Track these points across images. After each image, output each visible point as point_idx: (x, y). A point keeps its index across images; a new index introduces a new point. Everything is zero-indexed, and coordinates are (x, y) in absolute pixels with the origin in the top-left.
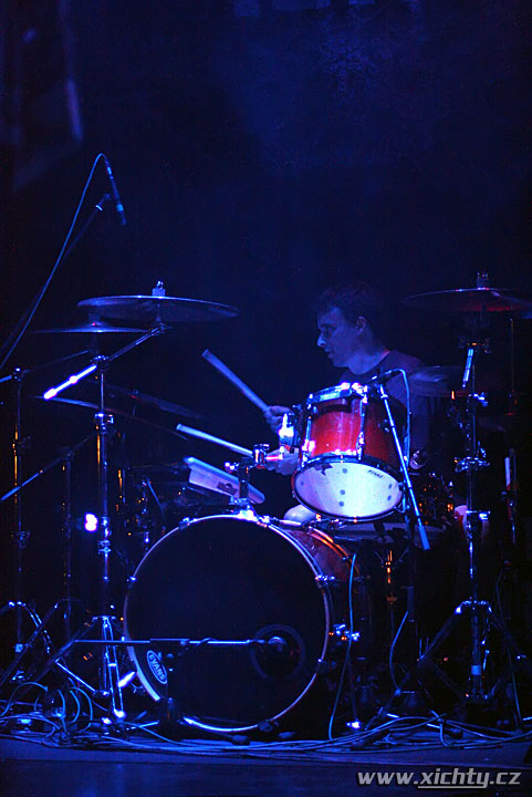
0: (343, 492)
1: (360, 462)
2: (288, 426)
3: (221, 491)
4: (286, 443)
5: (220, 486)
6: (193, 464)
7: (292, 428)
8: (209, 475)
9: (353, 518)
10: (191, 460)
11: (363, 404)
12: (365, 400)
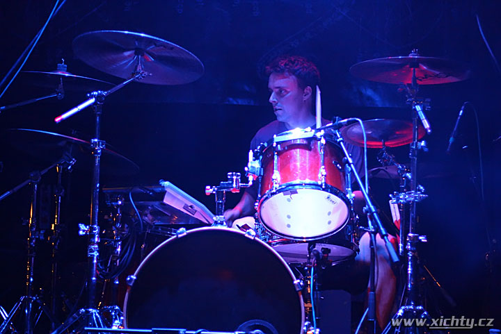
0: (289, 217)
1: (324, 190)
2: (254, 160)
3: (185, 212)
4: (254, 173)
5: (186, 207)
6: (169, 187)
7: (257, 162)
8: (180, 197)
9: (303, 238)
10: (167, 183)
11: (322, 145)
12: (323, 141)
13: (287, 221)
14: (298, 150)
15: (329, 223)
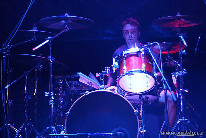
1: (144, 73)
4: (115, 67)
5: (88, 83)
6: (81, 75)
7: (117, 62)
8: (85, 79)
9: (137, 93)
10: (80, 73)
12: (143, 53)
13: (130, 87)
14: (133, 57)
15: (147, 86)
